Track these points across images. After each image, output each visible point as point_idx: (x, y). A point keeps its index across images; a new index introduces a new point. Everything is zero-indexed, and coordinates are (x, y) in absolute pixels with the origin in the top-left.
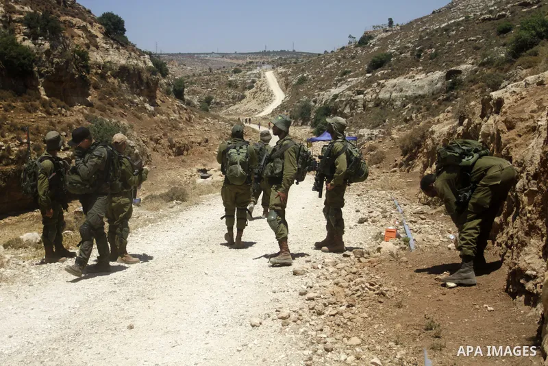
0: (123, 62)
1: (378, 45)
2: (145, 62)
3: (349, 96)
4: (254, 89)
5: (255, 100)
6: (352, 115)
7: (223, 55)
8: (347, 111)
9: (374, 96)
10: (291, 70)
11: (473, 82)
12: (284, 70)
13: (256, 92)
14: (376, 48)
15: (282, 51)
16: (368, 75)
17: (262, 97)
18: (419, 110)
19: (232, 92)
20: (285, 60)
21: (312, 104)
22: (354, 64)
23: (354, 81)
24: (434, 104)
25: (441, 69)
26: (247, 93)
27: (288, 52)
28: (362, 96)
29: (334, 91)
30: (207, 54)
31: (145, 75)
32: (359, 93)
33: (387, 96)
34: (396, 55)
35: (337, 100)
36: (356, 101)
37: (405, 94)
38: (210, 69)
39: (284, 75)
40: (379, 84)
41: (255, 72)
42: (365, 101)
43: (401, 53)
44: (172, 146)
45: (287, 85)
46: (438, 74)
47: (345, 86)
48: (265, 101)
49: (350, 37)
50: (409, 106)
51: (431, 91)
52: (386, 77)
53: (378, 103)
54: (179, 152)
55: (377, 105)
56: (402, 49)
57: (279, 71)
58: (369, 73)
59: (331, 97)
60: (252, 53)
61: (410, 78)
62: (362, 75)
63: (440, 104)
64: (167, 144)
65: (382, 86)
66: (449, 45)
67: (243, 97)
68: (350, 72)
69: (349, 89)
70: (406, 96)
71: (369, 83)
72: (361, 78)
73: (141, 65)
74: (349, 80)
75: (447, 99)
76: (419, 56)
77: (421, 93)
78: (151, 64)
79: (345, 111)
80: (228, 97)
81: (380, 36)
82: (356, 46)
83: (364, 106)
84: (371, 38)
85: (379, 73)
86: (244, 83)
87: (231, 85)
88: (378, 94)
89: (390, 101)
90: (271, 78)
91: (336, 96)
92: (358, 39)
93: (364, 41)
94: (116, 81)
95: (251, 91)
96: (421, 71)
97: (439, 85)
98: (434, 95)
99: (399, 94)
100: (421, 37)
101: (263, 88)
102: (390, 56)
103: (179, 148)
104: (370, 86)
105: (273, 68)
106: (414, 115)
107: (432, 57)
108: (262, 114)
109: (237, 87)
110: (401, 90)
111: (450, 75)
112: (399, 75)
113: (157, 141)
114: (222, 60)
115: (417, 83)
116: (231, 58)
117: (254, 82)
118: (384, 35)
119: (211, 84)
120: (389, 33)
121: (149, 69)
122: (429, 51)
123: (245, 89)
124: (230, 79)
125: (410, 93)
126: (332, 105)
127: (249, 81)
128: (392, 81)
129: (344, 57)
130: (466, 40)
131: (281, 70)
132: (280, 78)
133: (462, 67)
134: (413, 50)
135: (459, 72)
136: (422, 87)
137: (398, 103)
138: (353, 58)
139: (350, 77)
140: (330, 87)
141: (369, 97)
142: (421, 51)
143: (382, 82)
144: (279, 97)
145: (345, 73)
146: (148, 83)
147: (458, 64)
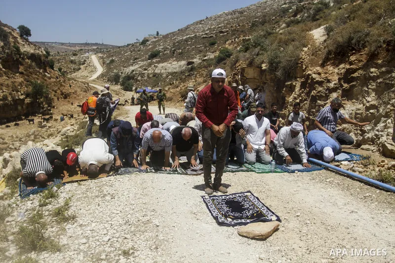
0: (32, 51)
1: (151, 45)
2: (42, 52)
3: (140, 71)
4: (85, 65)
5: (87, 71)
6: (142, 80)
7: (62, 44)
8: (139, 78)
9: (152, 72)
10: (105, 55)
11: (200, 68)
12: (102, 55)
13: (87, 66)
14: (151, 46)
15: (96, 43)
16: (149, 61)
17: (90, 69)
18: (177, 80)
19: (73, 66)
20: (101, 49)
21: (121, 74)
22: (139, 54)
23: (142, 63)
24: (184, 77)
25: (184, 60)
26: (82, 67)
27: (99, 44)
28: (147, 71)
29: (132, 68)
30: (53, 43)
31: (43, 58)
32: (145, 70)
33: (159, 71)
34: (162, 52)
35: (134, 73)
36: (144, 73)
37: (167, 71)
38: (58, 53)
39: (102, 58)
40: (155, 66)
41: (85, 55)
42: (148, 74)
43: (165, 51)
44: (62, 94)
45: (104, 63)
46: (183, 63)
47: (137, 66)
48: (92, 71)
49: (137, 39)
50: (170, 77)
51: (180, 70)
52: (159, 62)
53: (155, 75)
54: (65, 98)
55: (154, 76)
56: (165, 49)
57: (99, 56)
58: (149, 60)
59: (131, 71)
60: (79, 44)
61: (170, 63)
62: (146, 60)
63: (186, 77)
64: (60, 93)
65: (156, 67)
66: (188, 49)
67: (80, 69)
68: (138, 58)
69: (140, 67)
70: (168, 72)
71: (150, 65)
72: (145, 62)
73: (40, 53)
74: (139, 63)
75: (189, 75)
76: (174, 53)
77: (175, 71)
78: (45, 53)
79: (138, 78)
80: (71, 68)
81: (152, 40)
82: (140, 45)
83: (148, 76)
84: (148, 41)
85: (154, 61)
86: (80, 61)
87: (72, 62)
88: (154, 70)
89: (161, 74)
90: (94, 59)
91: (133, 71)
92: (141, 41)
93: (144, 42)
94: (29, 61)
95: (84, 65)
96: (175, 60)
97: (184, 68)
98: (182, 72)
99: (165, 71)
100: (174, 43)
101: (91, 65)
102: (159, 52)
103: (65, 95)
104: (151, 67)
105: (96, 54)
106: (174, 82)
107: (180, 54)
108: (91, 79)
109: (75, 63)
110: (166, 69)
111: (189, 63)
112: (165, 62)
113: (56, 92)
114: (62, 47)
115: (173, 66)
116: (67, 46)
117: (85, 61)
118: (154, 40)
119: (61, 61)
120: (157, 39)
121: (44, 55)
122: (178, 51)
123: (80, 64)
124: (72, 59)
125: (170, 71)
126: (132, 75)
127: (83, 60)
128: (161, 65)
129: (134, 50)
130: (196, 47)
131: (100, 55)
132: (100, 59)
133: (194, 60)
134: (171, 50)
135: (193, 63)
136: (175, 68)
137: (164, 75)
138: (139, 51)
139: (139, 61)
140: (129, 66)
141: (150, 72)
142: (175, 50)
143: (156, 65)
144: (100, 70)
145: (136, 59)
146: (44, 63)
147: (193, 58)
